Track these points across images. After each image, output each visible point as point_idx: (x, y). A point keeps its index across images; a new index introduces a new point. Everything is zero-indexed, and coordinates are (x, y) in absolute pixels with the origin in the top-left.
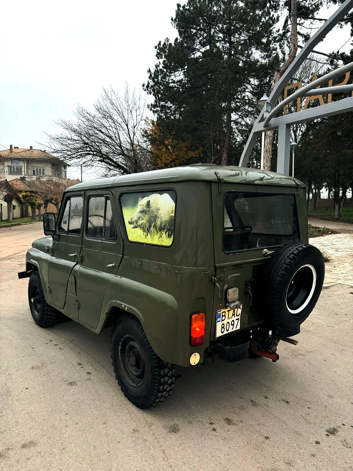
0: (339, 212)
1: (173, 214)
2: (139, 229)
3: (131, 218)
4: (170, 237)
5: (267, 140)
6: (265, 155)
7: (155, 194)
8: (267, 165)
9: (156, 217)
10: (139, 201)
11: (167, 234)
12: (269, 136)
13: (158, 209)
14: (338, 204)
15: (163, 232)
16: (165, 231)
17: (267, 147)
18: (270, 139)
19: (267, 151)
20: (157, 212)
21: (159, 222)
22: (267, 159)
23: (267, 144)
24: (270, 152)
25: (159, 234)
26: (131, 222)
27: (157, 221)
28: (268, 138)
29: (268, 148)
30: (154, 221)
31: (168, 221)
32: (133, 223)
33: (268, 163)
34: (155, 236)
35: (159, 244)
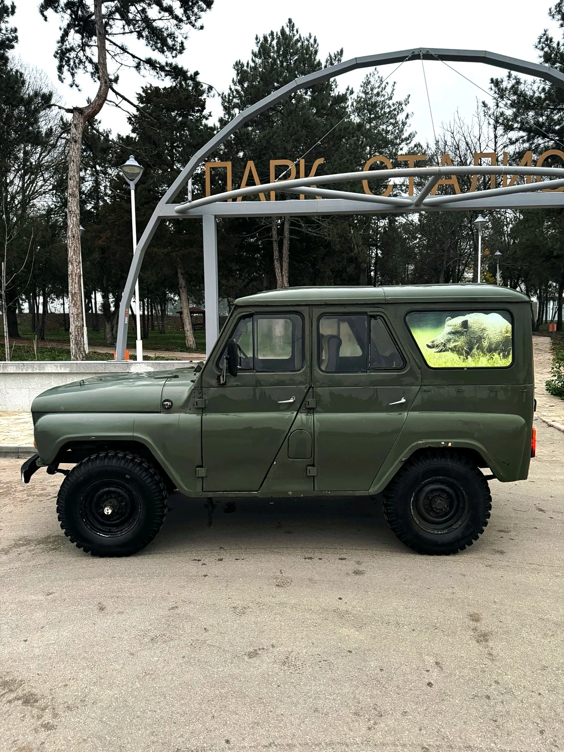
0: (112, 334)
1: (509, 334)
2: (449, 352)
3: (432, 340)
4: (506, 357)
5: (73, 220)
6: (72, 244)
7: (475, 314)
8: (76, 259)
9: (482, 339)
10: (447, 321)
11: (501, 354)
12: (74, 214)
13: (484, 329)
14: (110, 323)
15: (494, 354)
16: (497, 352)
17: (74, 230)
18: (77, 219)
19: (74, 237)
20: (481, 333)
21: (486, 343)
22: (74, 249)
23: (73, 226)
24: (78, 238)
25: (488, 356)
26: (433, 345)
27: (483, 343)
28: (73, 217)
29: (75, 233)
30: (477, 342)
31: (502, 341)
32: (436, 347)
33: (77, 256)
34: (481, 358)
35: (489, 366)
